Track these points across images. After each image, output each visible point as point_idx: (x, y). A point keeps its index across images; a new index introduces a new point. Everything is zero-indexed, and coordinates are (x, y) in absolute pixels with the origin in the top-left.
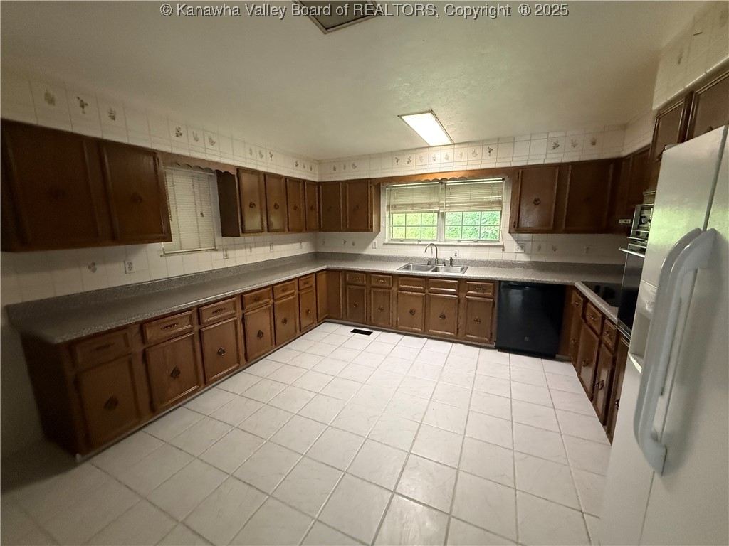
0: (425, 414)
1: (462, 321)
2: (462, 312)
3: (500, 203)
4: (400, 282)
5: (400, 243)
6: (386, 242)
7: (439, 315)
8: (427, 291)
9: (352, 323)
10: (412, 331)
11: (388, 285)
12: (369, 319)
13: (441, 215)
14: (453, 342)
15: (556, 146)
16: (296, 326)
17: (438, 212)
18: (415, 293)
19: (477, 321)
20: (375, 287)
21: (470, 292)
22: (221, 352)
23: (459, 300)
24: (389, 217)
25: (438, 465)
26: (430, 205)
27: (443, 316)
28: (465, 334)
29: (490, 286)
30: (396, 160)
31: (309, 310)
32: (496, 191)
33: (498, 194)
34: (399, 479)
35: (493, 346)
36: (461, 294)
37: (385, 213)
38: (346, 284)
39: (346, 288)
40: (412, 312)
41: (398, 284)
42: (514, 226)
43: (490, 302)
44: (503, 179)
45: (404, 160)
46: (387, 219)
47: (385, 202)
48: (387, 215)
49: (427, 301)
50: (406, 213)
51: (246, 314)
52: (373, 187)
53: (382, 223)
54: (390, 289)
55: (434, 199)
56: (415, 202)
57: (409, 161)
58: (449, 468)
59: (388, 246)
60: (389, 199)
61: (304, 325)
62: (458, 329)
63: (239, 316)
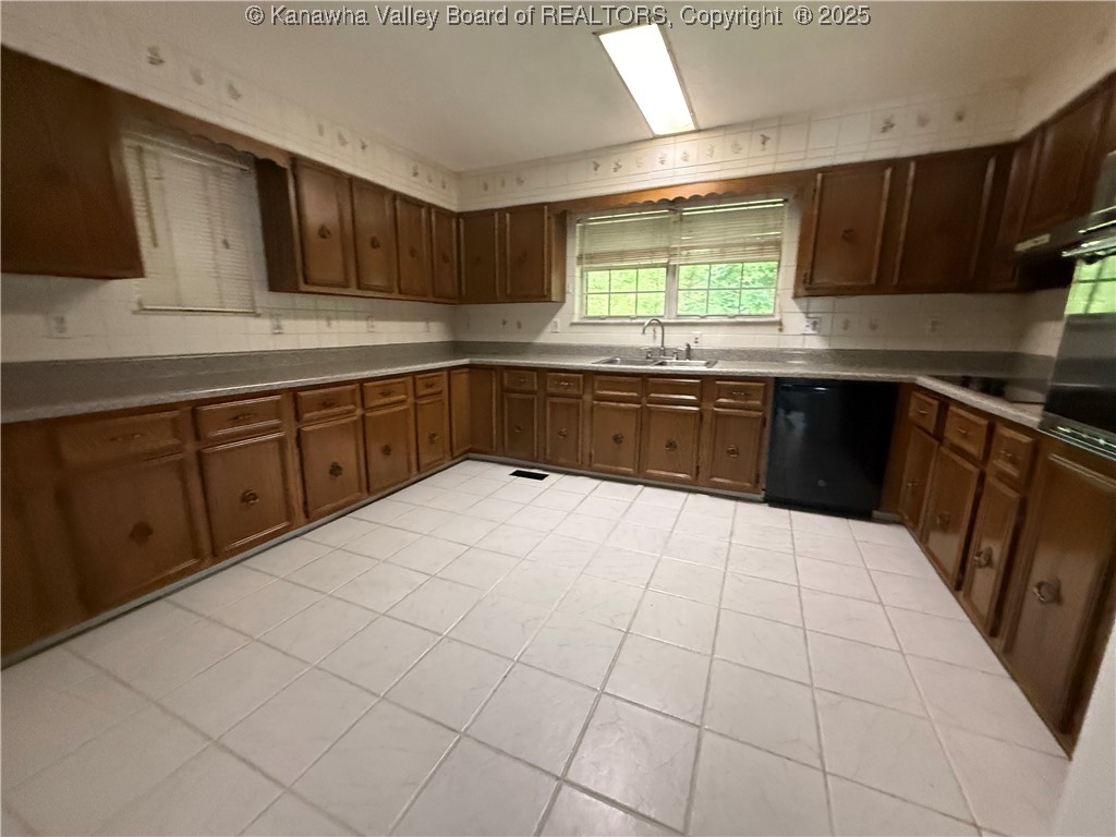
0: (635, 615)
1: (704, 453)
2: (706, 436)
3: (778, 244)
4: (596, 385)
5: (599, 322)
6: (576, 320)
7: (665, 443)
8: (644, 400)
9: (512, 460)
10: (616, 473)
11: (575, 392)
12: (541, 451)
13: (672, 271)
14: (690, 491)
15: (888, 126)
16: (409, 461)
17: (667, 266)
18: (622, 405)
19: (733, 452)
20: (553, 395)
21: (721, 400)
22: (248, 498)
23: (701, 415)
24: (582, 277)
25: (660, 717)
26: (652, 252)
27: (671, 445)
28: (712, 477)
29: (758, 389)
30: (593, 166)
31: (434, 435)
32: (771, 223)
33: (775, 229)
34: (575, 750)
35: (760, 497)
36: (705, 405)
37: (574, 270)
38: (503, 391)
39: (502, 397)
40: (617, 439)
41: (593, 388)
42: (804, 282)
43: (757, 418)
44: (786, 201)
45: (607, 166)
46: (578, 280)
47: (574, 248)
48: (578, 274)
49: (644, 418)
50: (610, 269)
51: (304, 429)
52: (553, 220)
53: (569, 289)
54: (580, 397)
55: (661, 242)
56: (627, 248)
57: (617, 168)
58: (681, 725)
59: (579, 327)
60: (582, 244)
61: (425, 460)
62: (698, 468)
63: (287, 433)
